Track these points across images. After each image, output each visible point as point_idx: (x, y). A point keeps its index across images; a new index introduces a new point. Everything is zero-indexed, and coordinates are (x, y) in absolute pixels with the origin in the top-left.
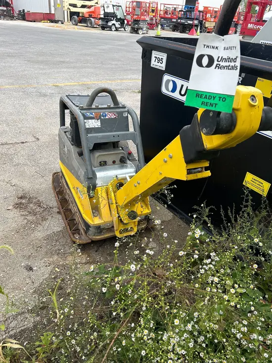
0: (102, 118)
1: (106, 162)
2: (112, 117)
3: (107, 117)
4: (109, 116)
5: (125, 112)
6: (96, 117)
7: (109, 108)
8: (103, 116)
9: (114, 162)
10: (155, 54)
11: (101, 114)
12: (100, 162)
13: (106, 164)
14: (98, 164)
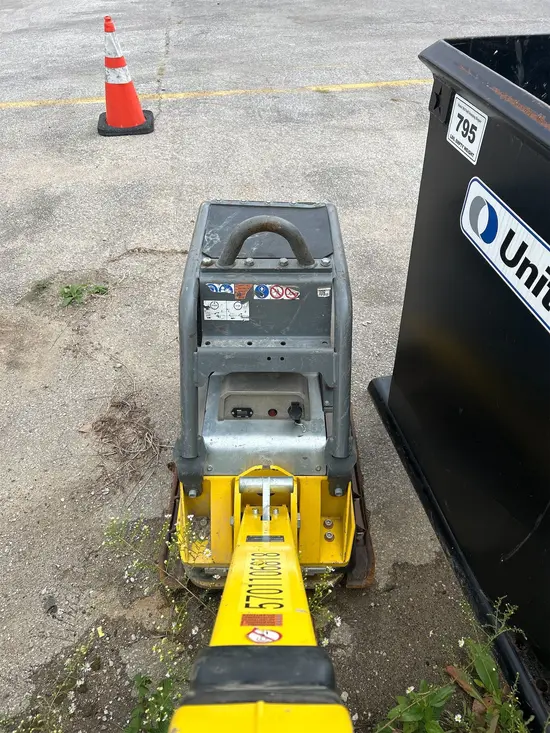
0: (256, 297)
1: (249, 410)
2: (284, 297)
3: (269, 297)
4: (275, 294)
5: (325, 285)
6: (239, 295)
7: (284, 271)
8: (259, 294)
9: (273, 413)
10: (461, 106)
11: (255, 286)
12: (235, 410)
13: (250, 416)
14: (229, 413)
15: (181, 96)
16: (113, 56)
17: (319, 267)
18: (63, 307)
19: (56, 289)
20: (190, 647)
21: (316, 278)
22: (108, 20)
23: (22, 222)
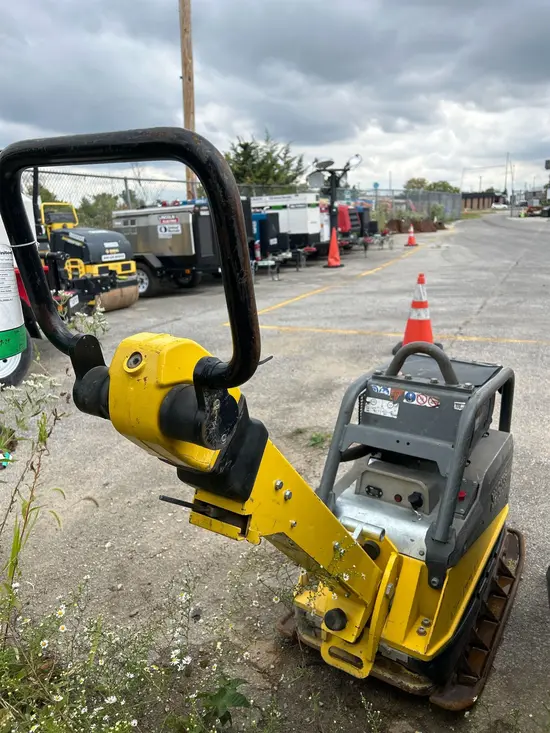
0: (405, 401)
1: (380, 491)
2: (427, 404)
3: (415, 402)
4: (420, 401)
5: (462, 400)
6: (393, 397)
7: (434, 386)
8: (408, 399)
9: (398, 498)
11: (406, 393)
12: (368, 487)
13: (380, 496)
14: (364, 489)
15: (474, 339)
16: (419, 300)
17: (462, 387)
18: (307, 446)
19: (308, 435)
20: (275, 688)
21: (456, 395)
22: (421, 276)
23: (308, 394)
